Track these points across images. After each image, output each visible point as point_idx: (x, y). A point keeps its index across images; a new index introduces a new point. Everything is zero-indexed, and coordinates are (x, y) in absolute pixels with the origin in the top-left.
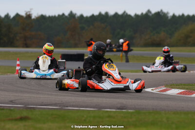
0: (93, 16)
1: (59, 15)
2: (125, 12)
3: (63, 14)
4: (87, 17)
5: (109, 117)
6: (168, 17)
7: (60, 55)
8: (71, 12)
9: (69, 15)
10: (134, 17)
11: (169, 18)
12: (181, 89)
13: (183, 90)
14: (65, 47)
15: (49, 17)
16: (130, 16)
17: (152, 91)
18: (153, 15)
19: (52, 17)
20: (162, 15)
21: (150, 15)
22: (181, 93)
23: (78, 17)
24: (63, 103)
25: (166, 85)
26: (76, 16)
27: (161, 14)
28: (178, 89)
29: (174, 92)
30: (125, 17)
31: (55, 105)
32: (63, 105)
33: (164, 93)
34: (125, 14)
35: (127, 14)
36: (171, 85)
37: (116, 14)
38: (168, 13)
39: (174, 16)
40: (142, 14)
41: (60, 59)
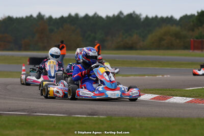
0: (62, 18)
1: (27, 17)
2: (95, 14)
3: (31, 16)
4: (56, 19)
5: (80, 123)
6: (140, 19)
7: (28, 59)
8: (40, 14)
9: (37, 16)
10: (106, 19)
11: (142, 20)
12: (154, 94)
13: (156, 96)
14: (34, 50)
15: (17, 18)
16: (101, 18)
18: (125, 17)
19: (20, 18)
20: (135, 16)
21: (122, 16)
22: (154, 98)
23: (47, 19)
24: (32, 109)
26: (45, 18)
27: (133, 15)
28: (151, 94)
29: (147, 97)
30: (96, 19)
31: (23, 110)
32: (31, 111)
34: (96, 16)
35: (98, 16)
36: (144, 90)
37: (87, 16)
38: (140, 15)
39: (147, 18)
40: (114, 15)
41: (28, 63)
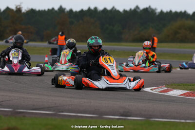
0: (82, 11)
1: (49, 9)
3: (53, 9)
4: (76, 12)
7: (50, 49)
8: (61, 7)
9: (59, 9)
10: (123, 13)
11: (157, 14)
12: (184, 90)
13: (186, 92)
15: (39, 11)
17: (151, 91)
18: (141, 11)
19: (42, 11)
22: (182, 95)
25: (167, 85)
26: (66, 11)
27: (149, 10)
28: (181, 89)
29: (176, 93)
30: (114, 12)
32: (57, 109)
33: (165, 94)
34: (114, 10)
36: (172, 85)
37: (105, 9)
38: (156, 9)
39: (162, 12)
40: (131, 10)
41: (50, 53)
